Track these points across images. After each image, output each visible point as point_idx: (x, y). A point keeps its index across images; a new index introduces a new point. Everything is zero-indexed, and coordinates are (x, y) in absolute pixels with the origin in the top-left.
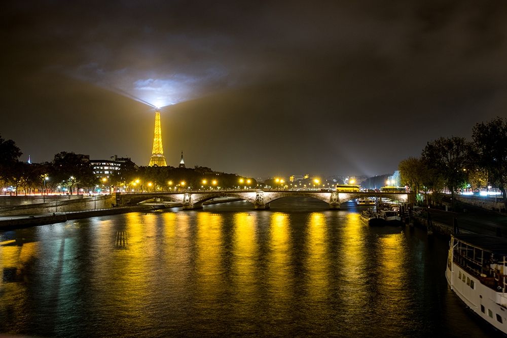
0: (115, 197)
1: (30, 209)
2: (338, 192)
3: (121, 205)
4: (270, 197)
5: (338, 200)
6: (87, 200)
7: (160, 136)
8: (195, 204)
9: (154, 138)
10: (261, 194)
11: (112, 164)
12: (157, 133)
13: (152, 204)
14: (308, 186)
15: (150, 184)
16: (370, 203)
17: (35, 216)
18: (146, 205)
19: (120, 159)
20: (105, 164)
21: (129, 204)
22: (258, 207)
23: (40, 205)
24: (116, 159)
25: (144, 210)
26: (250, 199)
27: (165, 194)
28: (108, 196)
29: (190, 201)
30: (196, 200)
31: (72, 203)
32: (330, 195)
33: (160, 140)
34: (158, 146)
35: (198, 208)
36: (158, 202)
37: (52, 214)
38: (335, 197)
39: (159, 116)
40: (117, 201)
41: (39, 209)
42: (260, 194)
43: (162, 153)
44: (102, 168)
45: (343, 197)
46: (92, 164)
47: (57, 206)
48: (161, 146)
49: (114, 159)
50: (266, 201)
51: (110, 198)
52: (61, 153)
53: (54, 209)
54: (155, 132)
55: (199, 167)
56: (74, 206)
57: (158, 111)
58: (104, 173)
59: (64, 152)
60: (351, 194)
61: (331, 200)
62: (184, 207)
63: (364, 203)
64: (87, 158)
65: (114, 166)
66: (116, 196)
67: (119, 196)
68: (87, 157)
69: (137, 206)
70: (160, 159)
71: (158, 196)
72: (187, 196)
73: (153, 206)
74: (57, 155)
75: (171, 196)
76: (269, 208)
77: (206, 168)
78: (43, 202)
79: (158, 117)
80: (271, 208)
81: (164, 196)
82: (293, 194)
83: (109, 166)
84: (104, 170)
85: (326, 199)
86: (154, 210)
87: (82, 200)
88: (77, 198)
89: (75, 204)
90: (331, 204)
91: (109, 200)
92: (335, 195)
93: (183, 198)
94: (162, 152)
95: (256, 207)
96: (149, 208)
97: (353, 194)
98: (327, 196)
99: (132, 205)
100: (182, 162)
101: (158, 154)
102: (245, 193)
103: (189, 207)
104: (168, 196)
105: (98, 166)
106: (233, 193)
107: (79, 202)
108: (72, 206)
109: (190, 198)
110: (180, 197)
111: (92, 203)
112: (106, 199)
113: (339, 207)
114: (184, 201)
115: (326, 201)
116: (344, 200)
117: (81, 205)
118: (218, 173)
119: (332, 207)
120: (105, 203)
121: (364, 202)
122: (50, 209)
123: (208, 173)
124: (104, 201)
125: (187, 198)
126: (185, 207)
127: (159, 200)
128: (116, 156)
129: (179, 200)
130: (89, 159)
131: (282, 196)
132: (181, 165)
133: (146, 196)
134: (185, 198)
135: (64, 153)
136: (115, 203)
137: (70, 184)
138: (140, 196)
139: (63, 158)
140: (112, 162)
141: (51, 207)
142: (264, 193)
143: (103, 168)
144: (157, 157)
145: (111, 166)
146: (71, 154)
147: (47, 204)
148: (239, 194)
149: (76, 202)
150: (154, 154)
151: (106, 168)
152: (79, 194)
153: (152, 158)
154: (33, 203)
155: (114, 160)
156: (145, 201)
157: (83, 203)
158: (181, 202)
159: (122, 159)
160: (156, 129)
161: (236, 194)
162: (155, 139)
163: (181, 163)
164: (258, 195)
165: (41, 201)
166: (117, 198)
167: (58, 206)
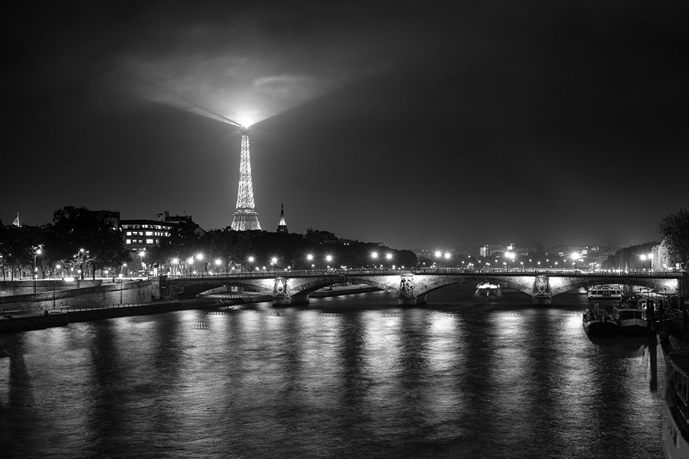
0: (157, 283)
1: (8, 304)
2: (548, 275)
3: (167, 297)
4: (426, 283)
5: (548, 289)
6: (107, 289)
7: (250, 177)
8: (294, 296)
9: (239, 180)
10: (410, 278)
11: (160, 227)
12: (244, 172)
13: (221, 296)
14: (493, 265)
15: (218, 262)
16: (612, 296)
17: (13, 316)
18: (210, 298)
19: (173, 219)
20: (146, 226)
21: (181, 297)
22: (404, 301)
23: (26, 298)
24: (167, 218)
25: (207, 307)
26: (390, 288)
27: (242, 278)
28: (145, 281)
29: (285, 290)
30: (295, 289)
31: (82, 293)
32: (534, 281)
33: (250, 184)
34: (246, 193)
35: (299, 302)
36: (234, 293)
37: (43, 312)
38: (541, 283)
39: (248, 142)
40: (162, 291)
41: (23, 305)
42: (406, 279)
43: (254, 207)
44: (141, 234)
45: (556, 283)
46: (126, 227)
47: (54, 299)
48: (251, 194)
49: (162, 218)
50: (418, 291)
51: (147, 285)
52: (65, 208)
53: (50, 303)
54: (241, 169)
55: (314, 231)
56: (84, 300)
57: (245, 132)
58: (144, 242)
59: (70, 207)
60: (572, 279)
61: (535, 288)
62: (275, 302)
63: (601, 296)
64: (116, 217)
65: (163, 230)
66: (160, 281)
67: (164, 281)
68: (116, 215)
69: (194, 300)
70: (249, 218)
71: (231, 282)
72: (280, 282)
73: (223, 299)
74: (57, 213)
75: (254, 282)
76: (425, 303)
77: (326, 233)
78: (33, 293)
79: (245, 143)
80: (428, 303)
81: (242, 282)
82: (466, 279)
83: (154, 230)
84: (145, 237)
85: (526, 288)
86: (224, 306)
87: (100, 289)
88: (92, 285)
89: (86, 295)
90: (536, 297)
91: (146, 289)
92: (541, 280)
93: (273, 286)
94: (252, 205)
95: (400, 302)
96: (215, 302)
97: (575, 278)
98: (529, 281)
99: (189, 298)
100: (283, 223)
101: (246, 208)
102: (381, 277)
103: (283, 302)
104: (247, 282)
105: (135, 230)
106: (359, 278)
107: (94, 292)
108: (80, 299)
109: (285, 286)
110: (268, 284)
111: (116, 295)
112: (140, 287)
113: (549, 302)
114: (275, 290)
115: (527, 291)
116: (559, 288)
117: (98, 298)
118: (347, 241)
119: (536, 302)
120: (139, 293)
121: (600, 292)
122: (43, 304)
123: (329, 241)
124: (136, 290)
125: (280, 285)
126: (278, 302)
127: (235, 289)
128: (167, 213)
129: (266, 289)
130: (119, 218)
131: (447, 283)
132: (280, 227)
133: (210, 283)
134: (276, 285)
135: (69, 209)
136: (158, 295)
137: (80, 262)
138: (201, 282)
139: (67, 216)
140: (158, 223)
141: (45, 300)
142: (415, 276)
143: (144, 234)
144: (244, 215)
145: (158, 231)
146: (83, 211)
147: (38, 295)
148: (371, 278)
149: (88, 293)
150: (239, 208)
151: (149, 233)
152: (96, 279)
153: (236, 215)
154: (16, 294)
155: (164, 221)
156: (211, 291)
157: (101, 295)
158: (270, 293)
159: (177, 218)
160: (241, 165)
161: (365, 278)
162: (240, 183)
163: (281, 224)
164: (403, 281)
165: (29, 291)
166: (161, 285)
167: (57, 299)
